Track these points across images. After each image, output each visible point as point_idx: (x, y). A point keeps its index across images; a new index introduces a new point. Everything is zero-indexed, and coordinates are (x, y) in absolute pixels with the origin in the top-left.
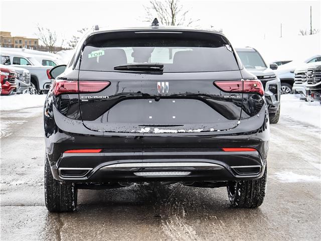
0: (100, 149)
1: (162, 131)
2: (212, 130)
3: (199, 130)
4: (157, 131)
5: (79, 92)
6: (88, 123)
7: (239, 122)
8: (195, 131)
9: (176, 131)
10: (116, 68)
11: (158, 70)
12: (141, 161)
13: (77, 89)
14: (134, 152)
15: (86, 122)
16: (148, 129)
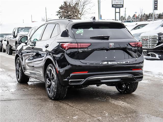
0: (87, 71)
1: (111, 63)
2: (129, 62)
3: (124, 62)
4: (110, 63)
5: (78, 48)
6: (82, 61)
7: (137, 59)
8: (123, 63)
9: (116, 63)
10: (91, 38)
11: (107, 38)
12: (104, 75)
13: (77, 47)
14: (101, 72)
15: (81, 60)
16: (106, 63)
